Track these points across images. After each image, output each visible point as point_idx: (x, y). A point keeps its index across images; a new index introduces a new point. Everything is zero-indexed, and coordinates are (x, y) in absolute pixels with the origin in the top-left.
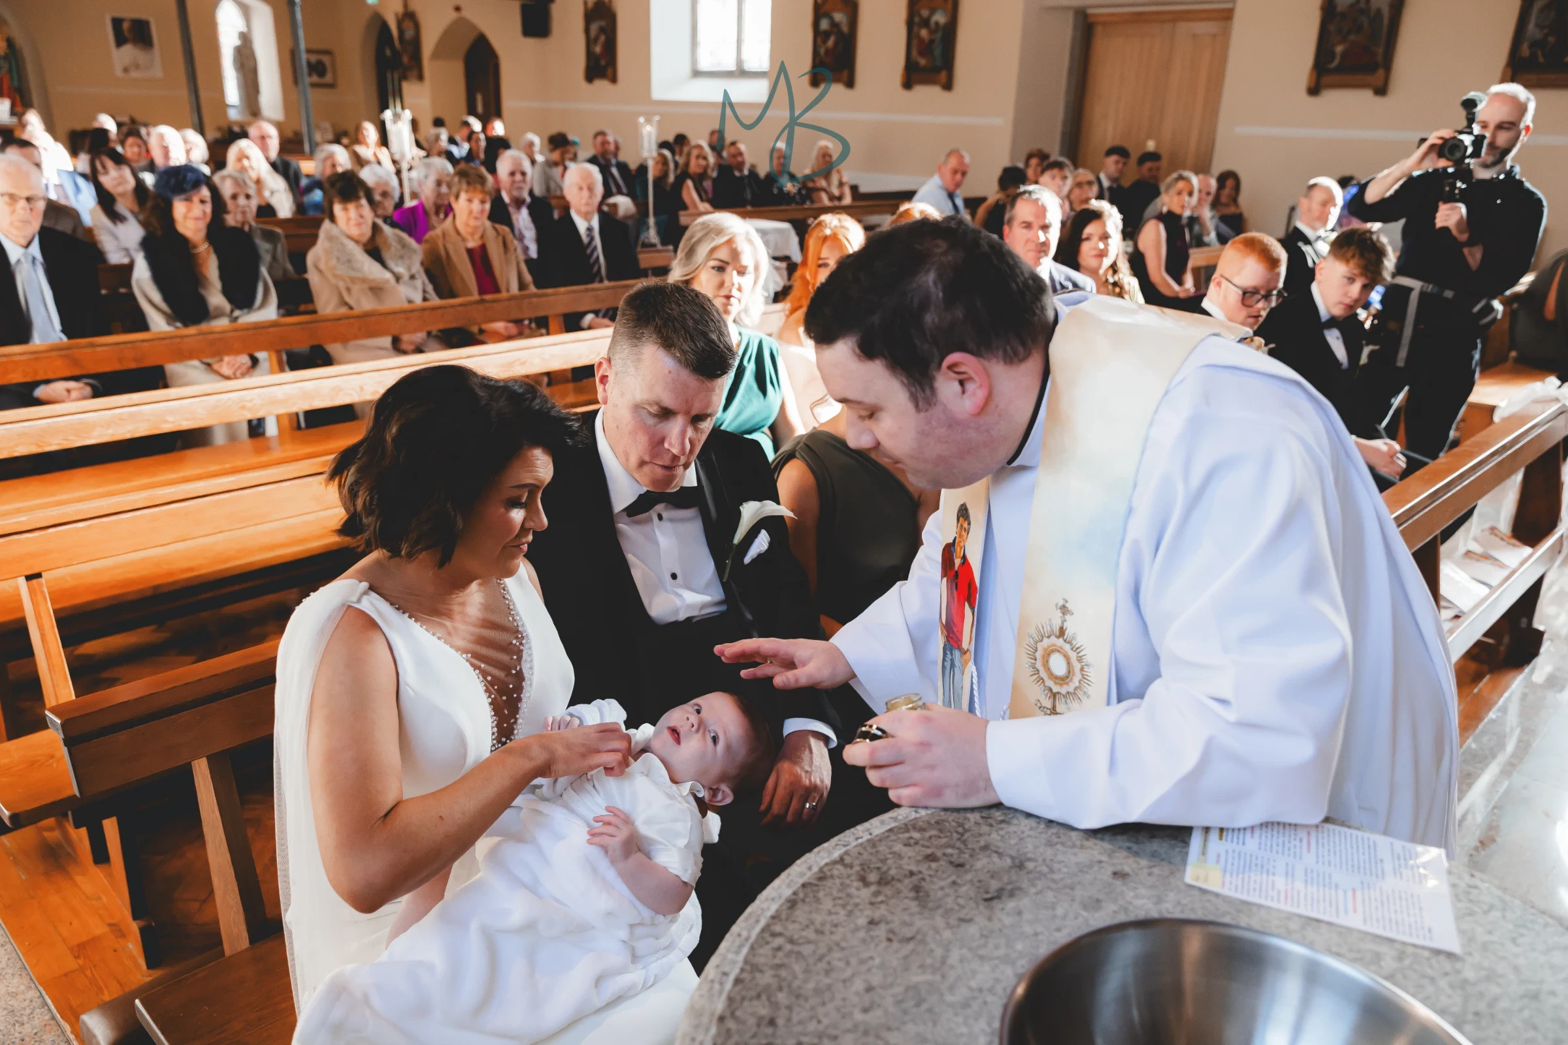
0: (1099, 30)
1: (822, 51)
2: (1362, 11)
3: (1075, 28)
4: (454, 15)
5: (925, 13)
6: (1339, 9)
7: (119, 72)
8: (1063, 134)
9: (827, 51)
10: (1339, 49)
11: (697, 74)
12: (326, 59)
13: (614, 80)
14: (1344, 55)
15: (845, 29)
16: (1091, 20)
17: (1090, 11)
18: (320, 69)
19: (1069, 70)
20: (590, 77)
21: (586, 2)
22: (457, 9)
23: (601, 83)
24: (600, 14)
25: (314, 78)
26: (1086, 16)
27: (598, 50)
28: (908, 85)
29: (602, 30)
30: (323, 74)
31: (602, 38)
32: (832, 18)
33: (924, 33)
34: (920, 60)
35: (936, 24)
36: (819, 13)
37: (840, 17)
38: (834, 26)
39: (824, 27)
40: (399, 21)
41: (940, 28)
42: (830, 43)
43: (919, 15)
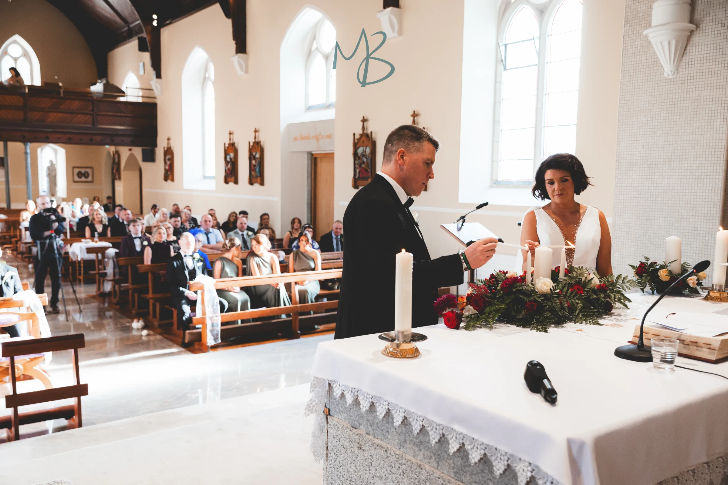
0: (319, 161)
1: (227, 169)
2: (363, 156)
3: (308, 160)
4: (129, 153)
5: (254, 154)
6: (359, 155)
8: (308, 203)
9: (228, 169)
10: (358, 170)
11: (205, 177)
12: (89, 171)
13: (173, 180)
14: (359, 172)
15: (233, 160)
16: (315, 156)
17: (313, 153)
18: (86, 175)
19: (308, 177)
20: (166, 179)
21: (164, 148)
22: (130, 150)
23: (169, 181)
24: (169, 153)
25: (83, 179)
26: (312, 155)
27: (167, 167)
28: (251, 183)
29: (169, 160)
30: (86, 177)
31: (168, 163)
32: (230, 155)
33: (254, 162)
34: (253, 173)
35: (257, 158)
36: (226, 153)
37: (232, 155)
38: (231, 159)
39: (228, 159)
40: (114, 155)
41: (258, 160)
42: (229, 166)
43: (252, 155)
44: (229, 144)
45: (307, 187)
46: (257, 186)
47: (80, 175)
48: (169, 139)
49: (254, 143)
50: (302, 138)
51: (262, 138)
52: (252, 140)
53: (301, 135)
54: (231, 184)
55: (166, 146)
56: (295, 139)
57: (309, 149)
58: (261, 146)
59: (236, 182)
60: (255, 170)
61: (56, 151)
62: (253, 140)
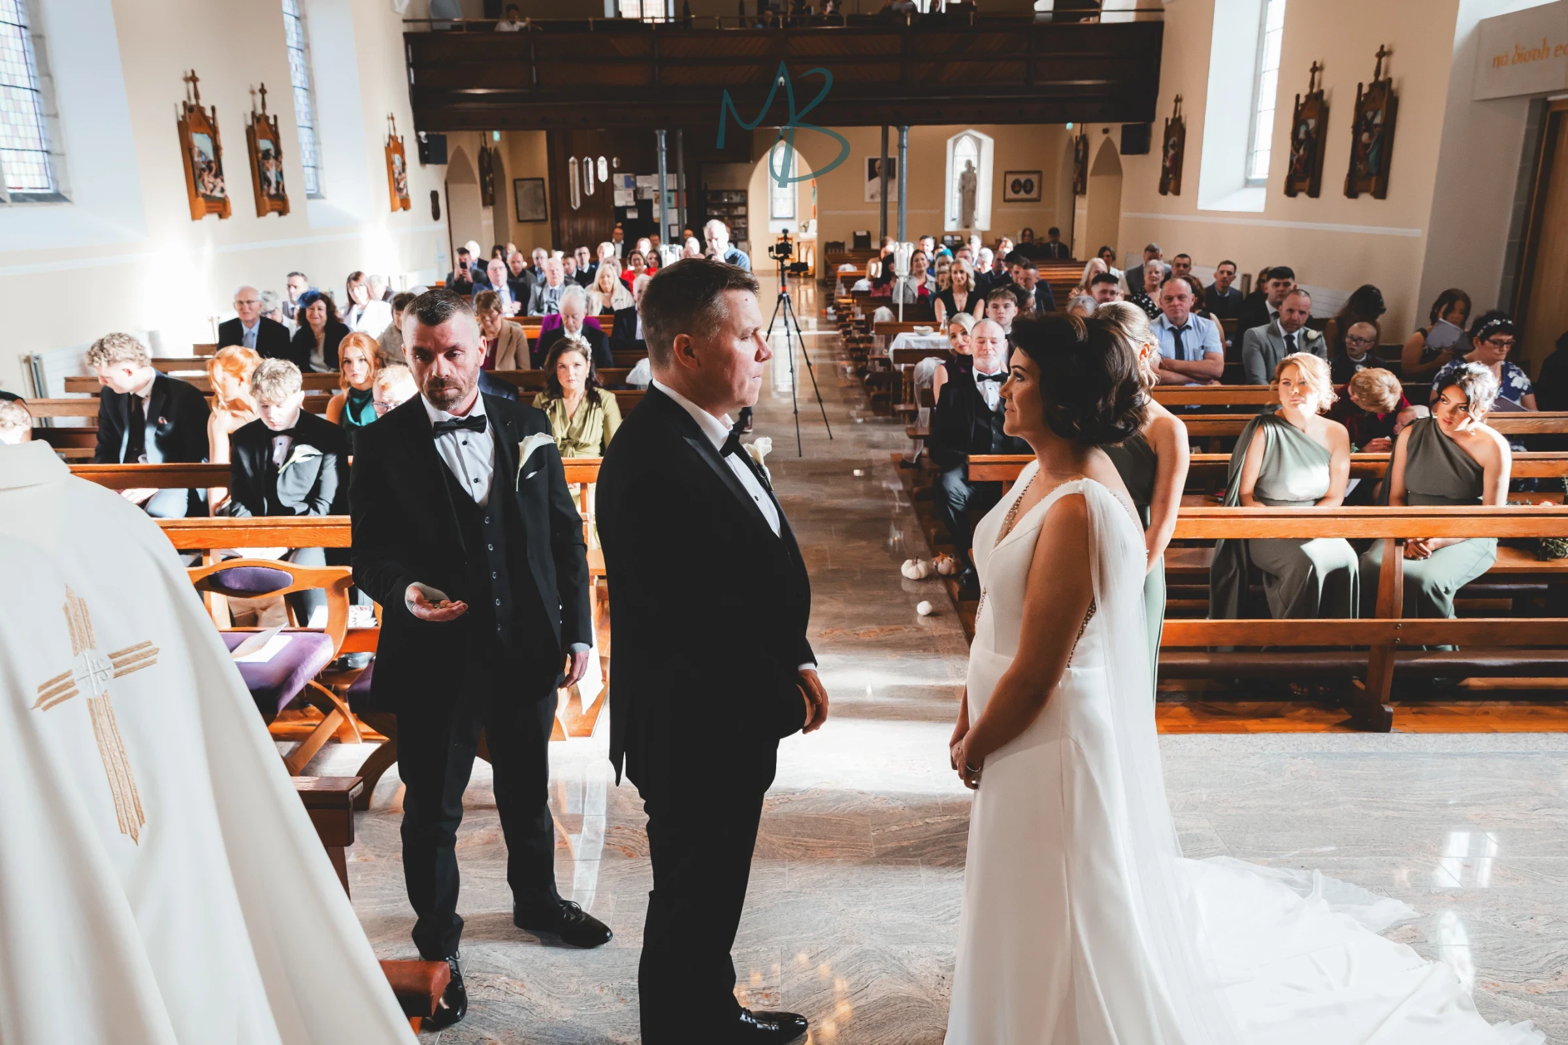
1: (1294, 160)
3: (1530, 121)
4: (1104, 136)
5: (1370, 114)
7: (867, 199)
8: (1510, 245)
9: (1298, 160)
12: (1035, 178)
13: (1177, 192)
15: (1314, 136)
16: (1556, 108)
17: (1551, 98)
18: (1028, 188)
19: (1522, 170)
20: (1163, 190)
21: (1167, 120)
22: (1106, 131)
23: (1170, 194)
24: (1177, 131)
25: (1022, 195)
26: (1548, 105)
27: (1168, 164)
28: (1352, 191)
29: (1173, 146)
30: (1028, 192)
31: (1171, 152)
32: (1307, 125)
33: (1365, 137)
34: (1360, 167)
35: (1376, 125)
36: (1299, 118)
37: (1312, 123)
38: (1307, 133)
39: (1302, 135)
40: (1077, 143)
41: (1376, 131)
42: (1301, 152)
43: (1366, 117)
44: (1308, 97)
45: (1516, 199)
46: (1366, 199)
47: (1017, 189)
48: (1178, 100)
49: (1371, 86)
50: (1521, 57)
51: (1396, 69)
52: (1368, 79)
53: (1517, 47)
54: (1302, 196)
55: (1171, 117)
56: (1498, 62)
57: (1538, 87)
58: (1391, 92)
59: (1314, 192)
60: (1367, 156)
61: (979, 143)
62: (1372, 79)
